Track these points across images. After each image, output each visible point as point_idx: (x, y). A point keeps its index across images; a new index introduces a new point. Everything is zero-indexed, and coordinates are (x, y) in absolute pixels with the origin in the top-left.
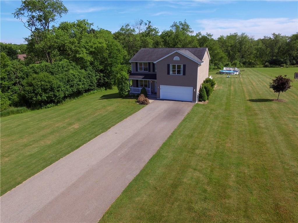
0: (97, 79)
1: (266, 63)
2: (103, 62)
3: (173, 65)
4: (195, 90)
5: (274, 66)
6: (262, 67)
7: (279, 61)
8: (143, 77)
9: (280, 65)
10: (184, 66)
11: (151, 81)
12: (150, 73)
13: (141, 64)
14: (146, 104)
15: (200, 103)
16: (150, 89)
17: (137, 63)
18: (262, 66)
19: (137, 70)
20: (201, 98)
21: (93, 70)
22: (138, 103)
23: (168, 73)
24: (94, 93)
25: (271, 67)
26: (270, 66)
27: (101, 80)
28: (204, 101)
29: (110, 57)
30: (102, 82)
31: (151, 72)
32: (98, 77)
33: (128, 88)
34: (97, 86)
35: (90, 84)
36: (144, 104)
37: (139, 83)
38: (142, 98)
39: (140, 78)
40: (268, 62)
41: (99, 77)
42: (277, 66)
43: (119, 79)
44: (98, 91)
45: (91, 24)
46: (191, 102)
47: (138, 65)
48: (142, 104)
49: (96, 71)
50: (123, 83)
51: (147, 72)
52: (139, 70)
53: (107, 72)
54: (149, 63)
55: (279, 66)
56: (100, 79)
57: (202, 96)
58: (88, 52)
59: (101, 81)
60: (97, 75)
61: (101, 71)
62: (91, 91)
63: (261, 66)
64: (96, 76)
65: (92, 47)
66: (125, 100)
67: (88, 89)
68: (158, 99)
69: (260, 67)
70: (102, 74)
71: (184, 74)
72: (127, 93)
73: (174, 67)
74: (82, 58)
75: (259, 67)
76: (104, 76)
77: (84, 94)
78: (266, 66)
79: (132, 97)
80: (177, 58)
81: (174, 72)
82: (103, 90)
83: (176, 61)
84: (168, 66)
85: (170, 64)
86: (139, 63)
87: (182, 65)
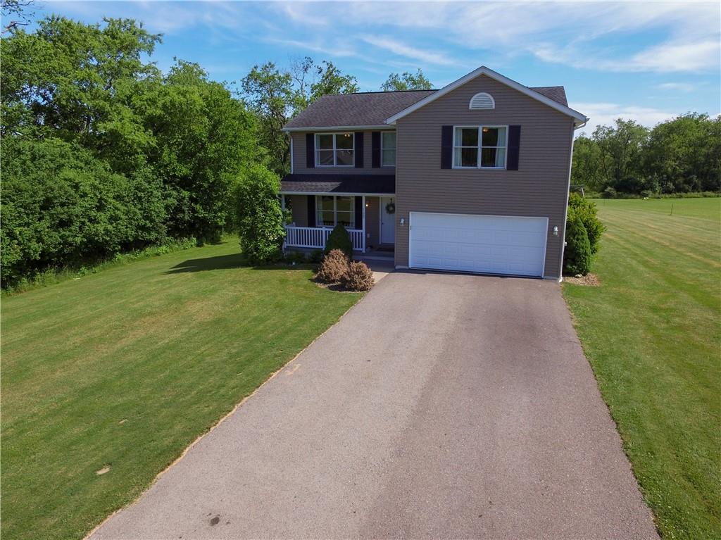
0: (167, 208)
1: (606, 188)
2: (192, 155)
3: (464, 131)
4: (556, 229)
5: (626, 195)
6: (598, 198)
7: (637, 184)
8: (336, 184)
9: (639, 194)
10: (515, 132)
11: (366, 197)
12: (360, 171)
13: (326, 140)
14: (364, 289)
15: (571, 280)
16: (363, 231)
17: (310, 136)
18: (598, 195)
19: (310, 163)
20: (574, 262)
21: (155, 177)
22: (321, 286)
23: (446, 163)
24: (158, 254)
25: (619, 197)
26: (618, 195)
27: (183, 212)
28: (584, 275)
30: (187, 218)
31: (368, 169)
32: (171, 201)
33: (279, 227)
34: (169, 234)
35: (142, 222)
36: (351, 289)
37: (319, 211)
38: (337, 264)
39: (323, 189)
40: (611, 187)
41: (175, 202)
42: (633, 196)
43: (242, 194)
44: (171, 248)
45: (154, 38)
46: (539, 278)
47: (316, 143)
48: (341, 288)
49: (165, 182)
50: (258, 209)
51: (350, 168)
52: (317, 164)
53: (202, 186)
54: (359, 135)
55: (639, 196)
56: (179, 209)
57: (578, 255)
58: (139, 119)
59: (181, 215)
60: (170, 196)
61: (185, 183)
62: (148, 249)
63: (596, 196)
64: (165, 197)
65: (152, 102)
66: (264, 274)
67: (136, 239)
68: (397, 267)
69: (594, 198)
70: (186, 194)
71: (513, 164)
72: (272, 247)
73: (469, 136)
74: (115, 136)
75: (592, 197)
76: (192, 199)
77: (119, 256)
78: (607, 196)
79: (294, 264)
80: (482, 101)
81: (469, 158)
82: (191, 246)
83: (482, 114)
84: (447, 132)
85: (452, 127)
86: (321, 136)
87: (505, 128)
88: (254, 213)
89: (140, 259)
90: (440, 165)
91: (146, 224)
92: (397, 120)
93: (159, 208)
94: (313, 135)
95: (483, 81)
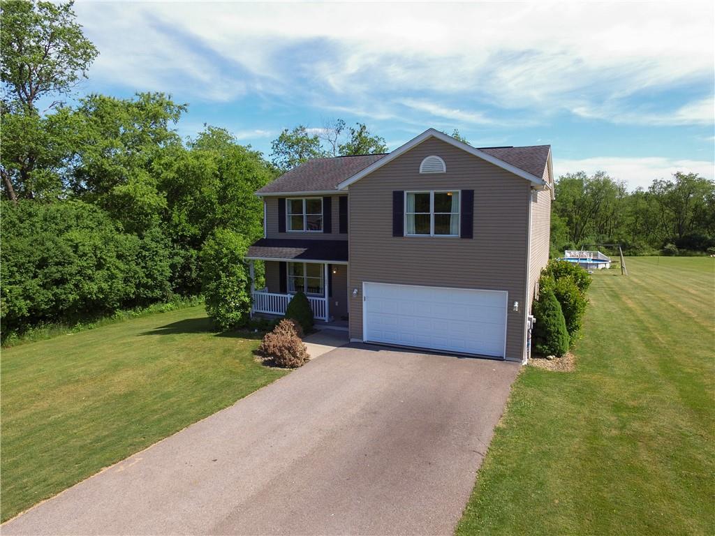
0: (173, 266)
1: (666, 244)
2: (203, 216)
3: (417, 195)
4: (516, 304)
6: (657, 255)
8: (301, 250)
10: (468, 197)
11: (330, 266)
12: (327, 237)
13: (297, 205)
14: (293, 366)
15: (540, 363)
16: (326, 299)
17: (281, 201)
19: (282, 228)
20: (545, 341)
22: (259, 359)
23: (398, 230)
24: (162, 312)
25: (683, 255)
26: (680, 252)
27: (190, 270)
28: (559, 356)
29: (223, 199)
30: (194, 275)
31: (335, 235)
32: (178, 259)
33: (243, 293)
34: (175, 291)
35: (145, 280)
36: (280, 365)
37: (290, 277)
38: (284, 335)
39: (288, 255)
40: (672, 243)
41: (182, 261)
42: (698, 253)
44: (177, 305)
45: (180, 108)
46: (500, 359)
47: (288, 208)
48: (270, 364)
49: (174, 241)
50: (223, 275)
51: (319, 234)
52: (289, 230)
54: (328, 199)
56: (186, 267)
57: (549, 333)
58: (155, 182)
59: (188, 273)
60: (177, 254)
62: (152, 306)
64: (172, 256)
65: (168, 166)
67: (138, 296)
68: (352, 340)
69: (652, 255)
70: (194, 252)
71: (467, 231)
72: (235, 315)
73: (422, 201)
74: (128, 199)
75: (650, 254)
77: (119, 313)
78: (668, 253)
79: (256, 331)
80: (433, 164)
81: (422, 224)
82: (200, 303)
83: (432, 178)
84: (398, 197)
85: (403, 192)
86: (292, 201)
87: (458, 192)
88: (219, 277)
89: (141, 316)
90: (392, 233)
91: (147, 282)
92: (349, 186)
93: (163, 267)
94: (285, 199)
95: (433, 143)
